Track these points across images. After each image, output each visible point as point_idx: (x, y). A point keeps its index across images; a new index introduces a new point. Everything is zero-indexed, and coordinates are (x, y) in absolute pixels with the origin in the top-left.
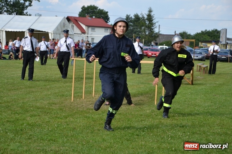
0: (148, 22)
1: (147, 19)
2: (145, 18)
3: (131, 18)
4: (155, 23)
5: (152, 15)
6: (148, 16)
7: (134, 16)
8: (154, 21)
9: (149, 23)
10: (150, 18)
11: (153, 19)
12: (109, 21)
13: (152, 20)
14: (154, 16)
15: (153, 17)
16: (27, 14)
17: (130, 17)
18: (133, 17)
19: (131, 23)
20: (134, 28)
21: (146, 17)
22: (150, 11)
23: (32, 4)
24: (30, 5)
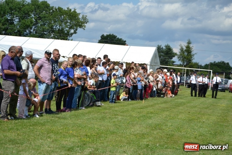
0: (187, 53)
1: (186, 51)
2: (184, 49)
3: (162, 48)
4: (194, 55)
5: (191, 47)
6: (186, 47)
7: (165, 46)
8: (193, 53)
9: (187, 55)
10: (189, 49)
11: (192, 50)
13: (191, 52)
14: (192, 47)
17: (161, 47)
18: (164, 48)
19: (162, 53)
20: (165, 59)
22: (189, 43)
23: (77, 32)
24: (75, 33)
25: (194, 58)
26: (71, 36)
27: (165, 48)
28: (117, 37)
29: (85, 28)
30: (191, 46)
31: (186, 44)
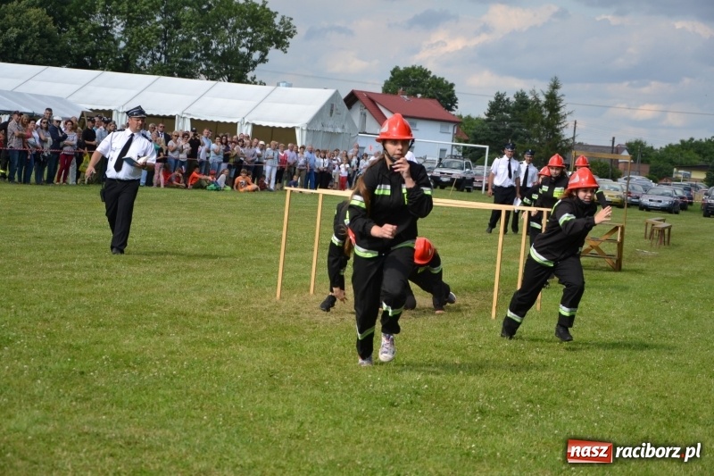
0: (548, 113)
1: (545, 105)
2: (540, 101)
3: (508, 100)
4: (564, 117)
5: (558, 95)
6: (547, 97)
7: (514, 96)
8: (562, 111)
9: (549, 116)
10: (553, 102)
11: (561, 105)
12: (457, 107)
13: (558, 109)
14: (562, 98)
15: (561, 101)
16: (253, 82)
17: (505, 98)
18: (513, 100)
19: (508, 112)
20: (514, 127)
21: (543, 99)
22: (555, 86)
23: (267, 58)
24: (263, 60)
25: (565, 123)
26: (253, 69)
27: (515, 100)
28: (431, 76)
29: (288, 49)
30: (559, 92)
31: (547, 89)
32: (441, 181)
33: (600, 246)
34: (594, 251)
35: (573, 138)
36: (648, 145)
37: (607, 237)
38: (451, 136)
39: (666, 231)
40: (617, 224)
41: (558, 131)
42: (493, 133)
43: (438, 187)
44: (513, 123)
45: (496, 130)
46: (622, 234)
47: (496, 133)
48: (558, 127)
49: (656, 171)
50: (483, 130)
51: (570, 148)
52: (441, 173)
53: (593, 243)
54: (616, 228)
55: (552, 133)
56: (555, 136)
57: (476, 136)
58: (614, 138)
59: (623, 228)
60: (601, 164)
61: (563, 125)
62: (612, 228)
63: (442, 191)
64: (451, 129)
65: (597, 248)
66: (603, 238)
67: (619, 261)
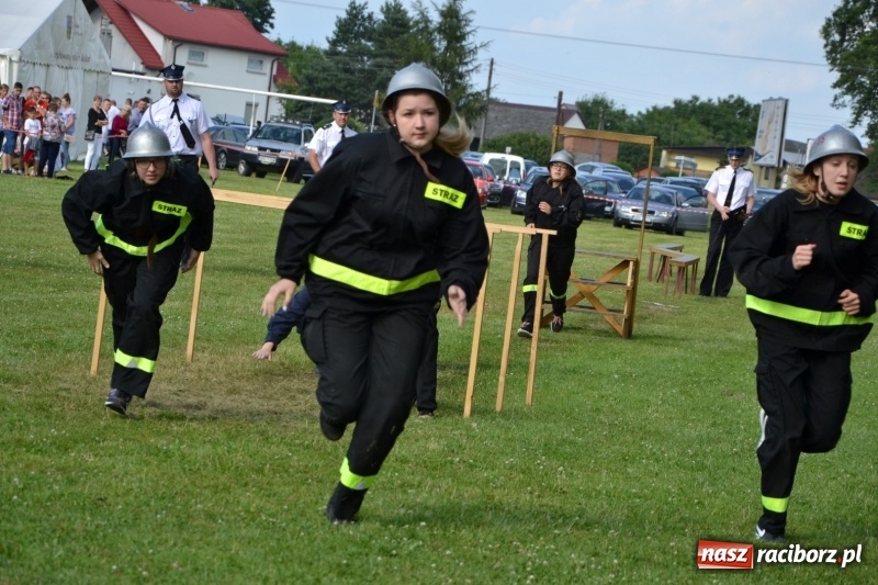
0: (444, 43)
1: (440, 30)
2: (430, 22)
3: (370, 17)
4: (473, 51)
5: (463, 12)
6: (443, 14)
7: (382, 9)
8: (470, 42)
9: (447, 49)
10: (453, 24)
11: (468, 29)
12: (272, 26)
13: (463, 37)
14: (471, 17)
15: (468, 22)
17: (366, 13)
19: (370, 39)
20: (380, 66)
21: (435, 18)
25: (475, 64)
27: (382, 17)
30: (464, 6)
32: (260, 164)
33: (598, 294)
34: (585, 302)
35: (488, 91)
36: (617, 107)
37: (609, 278)
38: (266, 80)
39: (690, 267)
40: (627, 257)
41: (461, 76)
42: (342, 75)
43: (254, 175)
44: (379, 60)
45: (347, 71)
46: (635, 273)
47: (348, 76)
48: (462, 69)
49: (629, 155)
50: (325, 70)
51: (483, 109)
52: (261, 149)
53: (584, 287)
54: (625, 264)
55: (451, 81)
56: (455, 85)
57: (311, 80)
58: (561, 94)
59: (637, 264)
60: (537, 139)
61: (470, 67)
62: (619, 261)
63: (261, 181)
64: (268, 67)
65: (591, 297)
66: (603, 281)
67: (629, 322)
